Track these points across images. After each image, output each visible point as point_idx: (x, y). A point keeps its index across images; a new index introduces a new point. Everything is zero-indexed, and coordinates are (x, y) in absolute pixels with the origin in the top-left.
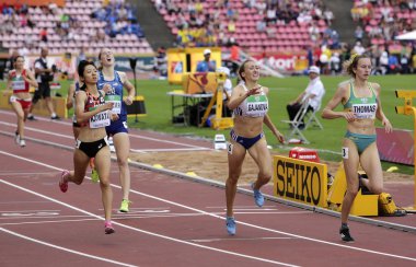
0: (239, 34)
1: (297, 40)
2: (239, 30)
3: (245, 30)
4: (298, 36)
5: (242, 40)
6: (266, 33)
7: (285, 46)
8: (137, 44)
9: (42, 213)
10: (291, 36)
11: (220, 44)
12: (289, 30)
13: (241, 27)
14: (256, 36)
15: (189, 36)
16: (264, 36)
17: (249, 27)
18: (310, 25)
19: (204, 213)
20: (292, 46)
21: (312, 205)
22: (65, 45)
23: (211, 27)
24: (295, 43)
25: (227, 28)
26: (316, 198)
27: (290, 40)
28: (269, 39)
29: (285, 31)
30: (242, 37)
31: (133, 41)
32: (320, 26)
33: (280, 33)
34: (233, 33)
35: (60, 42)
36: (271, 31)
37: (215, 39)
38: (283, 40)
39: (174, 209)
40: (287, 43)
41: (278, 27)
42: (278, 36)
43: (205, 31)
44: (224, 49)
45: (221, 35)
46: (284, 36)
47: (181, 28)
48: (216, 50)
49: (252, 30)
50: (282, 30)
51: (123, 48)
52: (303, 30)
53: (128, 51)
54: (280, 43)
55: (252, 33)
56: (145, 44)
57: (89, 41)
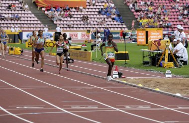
0: (170, 22)
2: (169, 20)
3: (173, 20)
8: (120, 26)
11: (161, 26)
13: (171, 18)
17: (174, 18)
19: (168, 108)
25: (164, 18)
28: (185, 24)
31: (119, 25)
34: (167, 21)
35: (84, 24)
37: (158, 24)
39: (153, 106)
45: (161, 22)
49: (176, 20)
51: (114, 28)
53: (116, 29)
56: (124, 26)
57: (98, 24)
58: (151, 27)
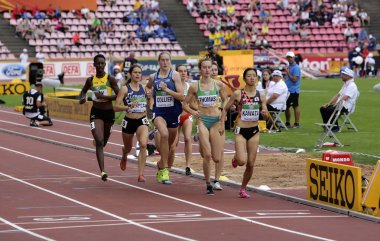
0: (272, 36)
1: (331, 41)
3: (278, 32)
4: (333, 38)
5: (275, 42)
6: (299, 35)
7: (319, 48)
8: (169, 47)
9: (74, 218)
10: (325, 38)
11: (253, 46)
12: (323, 31)
13: (274, 29)
14: (290, 38)
15: (222, 39)
16: (297, 38)
17: (282, 29)
18: (344, 26)
19: (236, 217)
20: (326, 48)
21: (346, 209)
22: (98, 49)
23: (243, 29)
24: (329, 45)
25: (260, 30)
26: (350, 201)
27: (324, 41)
28: (303, 41)
29: (319, 32)
30: (275, 39)
31: (165, 44)
32: (355, 28)
33: (315, 35)
34: (266, 35)
35: (92, 46)
36: (305, 33)
37: (248, 41)
38: (317, 41)
39: (205, 213)
40: (321, 45)
41: (311, 29)
42: (312, 38)
43: (238, 33)
44: (257, 51)
45: (254, 37)
46: (318, 38)
47: (213, 31)
48: (249, 53)
49: (285, 32)
50: (315, 32)
51: (155, 51)
52: (337, 31)
54: (314, 45)
55: (286, 35)
56: (177, 47)
57: (122, 45)
58: (234, 49)
